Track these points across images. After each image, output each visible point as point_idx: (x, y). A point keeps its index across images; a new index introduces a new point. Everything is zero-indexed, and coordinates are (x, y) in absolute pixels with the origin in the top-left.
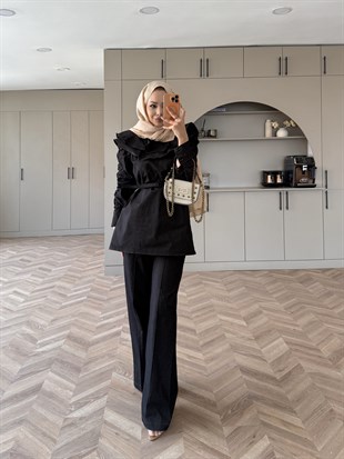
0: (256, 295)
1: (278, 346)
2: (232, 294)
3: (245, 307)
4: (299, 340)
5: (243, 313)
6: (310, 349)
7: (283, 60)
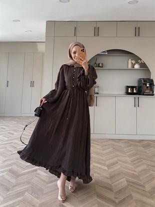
0: (118, 153)
1: (121, 182)
2: (105, 152)
3: (110, 159)
4: (134, 180)
5: (108, 163)
6: (139, 185)
7: (138, 28)
